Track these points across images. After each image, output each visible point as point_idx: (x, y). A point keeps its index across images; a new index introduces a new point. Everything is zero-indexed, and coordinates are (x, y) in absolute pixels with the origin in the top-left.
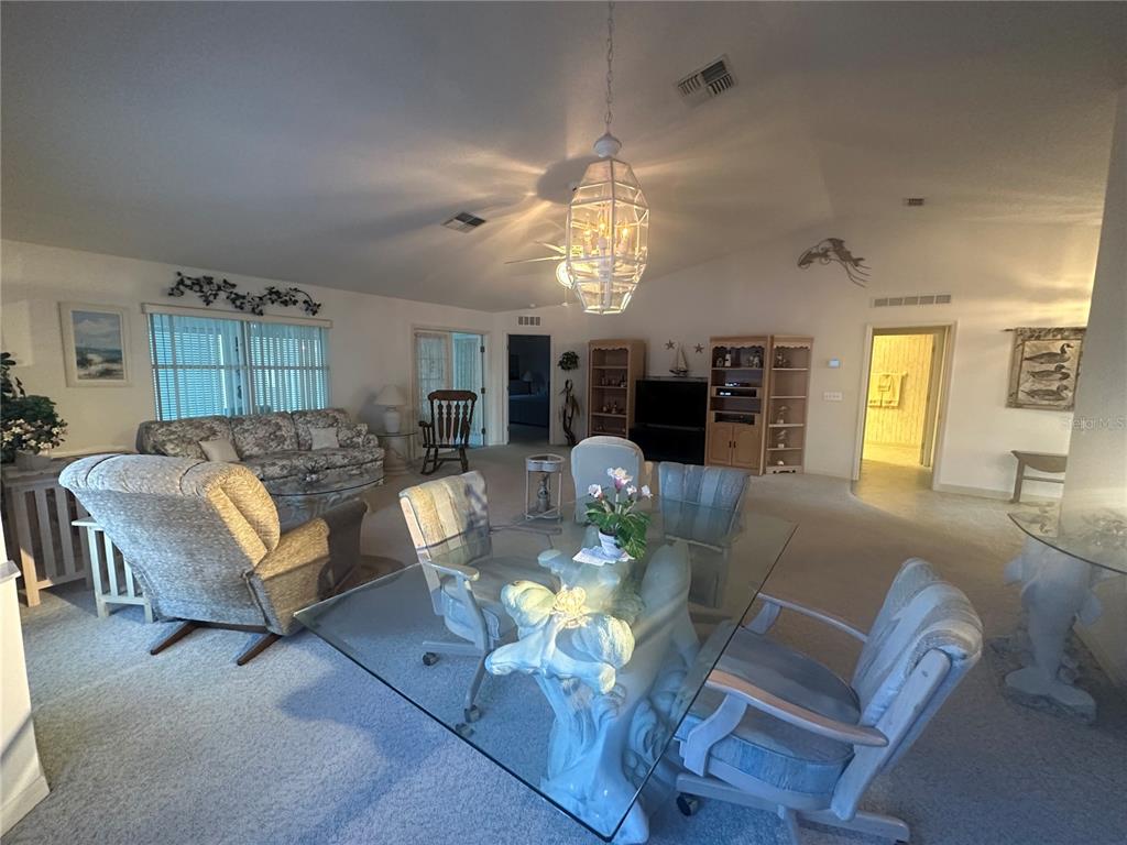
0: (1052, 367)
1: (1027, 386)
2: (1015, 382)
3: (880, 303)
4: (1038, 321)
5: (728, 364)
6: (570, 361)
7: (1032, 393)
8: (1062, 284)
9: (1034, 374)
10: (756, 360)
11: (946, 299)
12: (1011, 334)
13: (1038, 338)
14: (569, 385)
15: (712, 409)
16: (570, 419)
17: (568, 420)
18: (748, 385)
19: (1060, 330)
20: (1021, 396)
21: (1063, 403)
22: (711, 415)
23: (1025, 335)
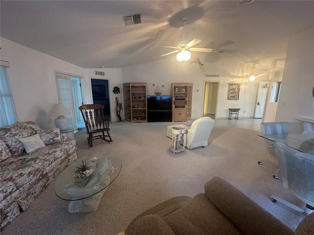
0: (234, 91)
1: (230, 95)
2: (229, 95)
3: (207, 76)
4: (232, 82)
5: (177, 91)
6: (116, 90)
7: (231, 97)
8: (235, 75)
9: (231, 93)
10: (184, 90)
11: (218, 76)
12: (228, 85)
13: (232, 85)
14: (117, 99)
15: (174, 104)
16: (120, 111)
17: (118, 112)
18: (182, 97)
19: (235, 84)
20: (230, 97)
21: (235, 98)
22: (174, 106)
23: (230, 85)
